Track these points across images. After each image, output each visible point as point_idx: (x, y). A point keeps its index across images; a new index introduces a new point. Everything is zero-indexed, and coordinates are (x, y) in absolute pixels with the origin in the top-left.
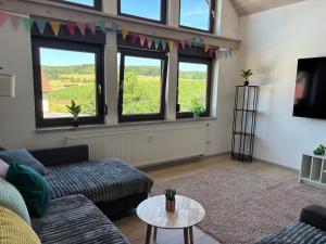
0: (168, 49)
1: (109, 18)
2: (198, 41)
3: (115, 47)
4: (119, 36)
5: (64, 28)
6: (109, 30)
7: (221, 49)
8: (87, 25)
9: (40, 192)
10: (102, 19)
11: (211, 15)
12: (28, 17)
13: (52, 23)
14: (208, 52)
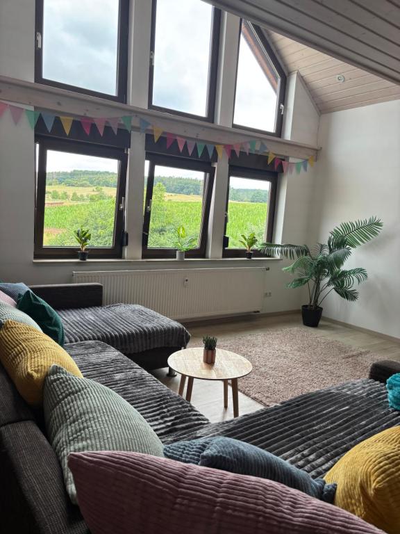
0: (215, 159)
1: (136, 112)
2: (257, 147)
3: (143, 152)
4: (149, 137)
5: (77, 125)
6: (137, 129)
7: (291, 160)
8: (107, 122)
9: (56, 329)
10: (127, 114)
11: (279, 110)
12: (32, 109)
13: (62, 118)
14: (273, 163)
